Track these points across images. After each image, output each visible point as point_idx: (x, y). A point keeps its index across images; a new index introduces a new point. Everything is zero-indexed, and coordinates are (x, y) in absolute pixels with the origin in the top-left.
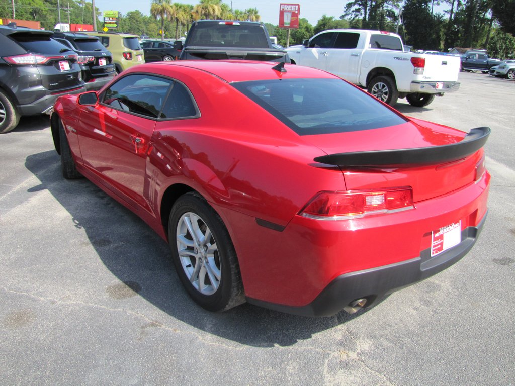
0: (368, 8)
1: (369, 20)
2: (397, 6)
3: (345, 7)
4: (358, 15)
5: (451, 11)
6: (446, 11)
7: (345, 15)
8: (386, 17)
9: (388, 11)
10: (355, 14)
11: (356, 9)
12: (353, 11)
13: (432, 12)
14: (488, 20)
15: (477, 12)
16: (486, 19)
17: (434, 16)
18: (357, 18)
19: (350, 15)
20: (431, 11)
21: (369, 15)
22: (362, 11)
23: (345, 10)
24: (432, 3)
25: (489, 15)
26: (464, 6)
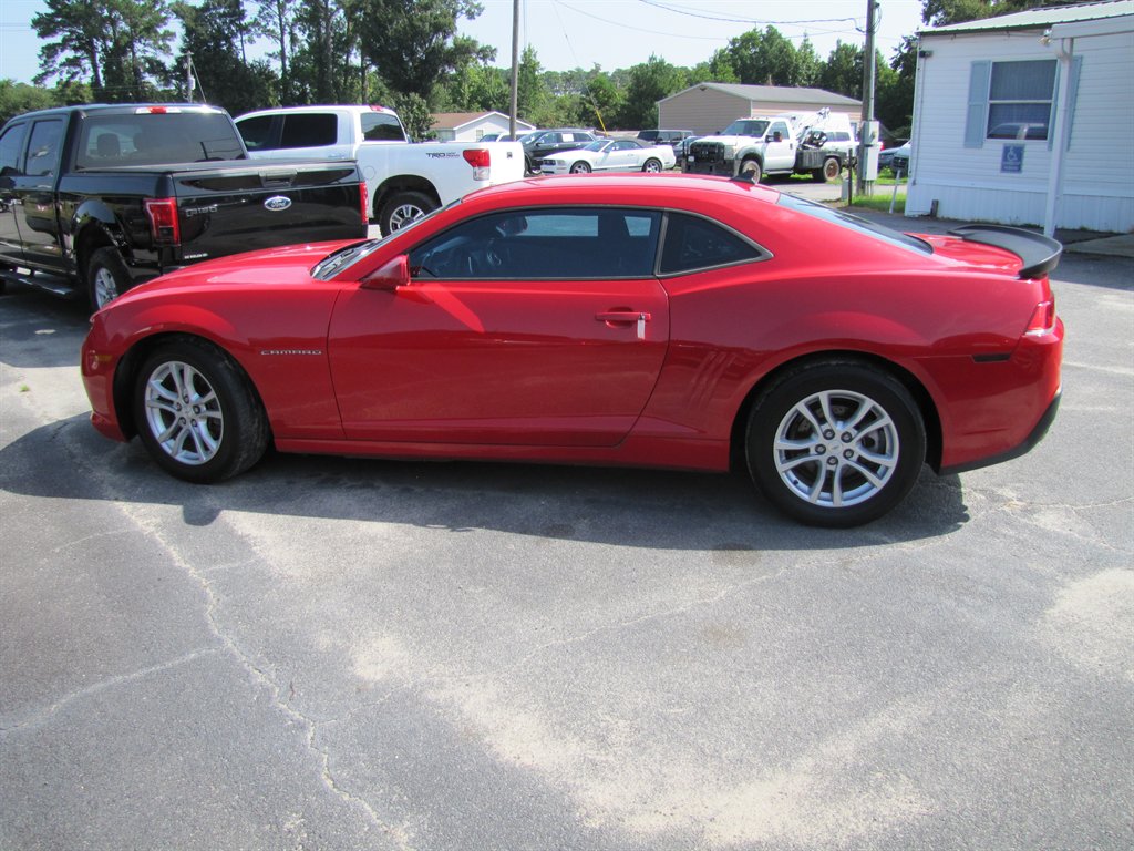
0: (98, 56)
1: (106, 83)
2: (166, 50)
3: (40, 57)
4: (77, 73)
5: (282, 55)
6: (270, 55)
7: (45, 74)
8: (147, 75)
9: (148, 60)
10: (68, 73)
11: (67, 59)
12: (63, 65)
13: (244, 60)
14: (357, 69)
15: (333, 54)
16: (352, 67)
17: (252, 65)
18: (76, 79)
19: (57, 74)
20: (241, 56)
21: (104, 73)
22: (87, 63)
23: (42, 62)
24: (239, 39)
25: (356, 60)
26: (304, 43)
